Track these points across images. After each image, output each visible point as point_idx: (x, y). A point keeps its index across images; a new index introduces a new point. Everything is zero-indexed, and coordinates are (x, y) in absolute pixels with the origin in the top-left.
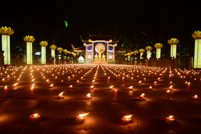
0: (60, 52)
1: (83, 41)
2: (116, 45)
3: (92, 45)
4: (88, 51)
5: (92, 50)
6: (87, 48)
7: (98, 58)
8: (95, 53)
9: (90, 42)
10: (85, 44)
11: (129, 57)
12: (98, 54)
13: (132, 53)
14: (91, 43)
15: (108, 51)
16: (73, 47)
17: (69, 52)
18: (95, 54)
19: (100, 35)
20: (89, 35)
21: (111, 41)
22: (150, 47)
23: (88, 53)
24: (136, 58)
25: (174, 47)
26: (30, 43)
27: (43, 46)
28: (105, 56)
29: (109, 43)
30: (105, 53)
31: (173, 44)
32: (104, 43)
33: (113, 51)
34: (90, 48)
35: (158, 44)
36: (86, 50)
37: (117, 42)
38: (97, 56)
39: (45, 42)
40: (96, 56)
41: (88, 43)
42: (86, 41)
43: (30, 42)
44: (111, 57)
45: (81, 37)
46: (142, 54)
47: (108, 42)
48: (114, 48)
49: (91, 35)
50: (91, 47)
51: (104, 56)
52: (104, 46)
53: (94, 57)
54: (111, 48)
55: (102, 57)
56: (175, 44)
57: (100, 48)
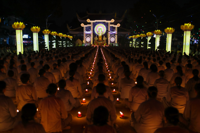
0: (55, 37)
1: (80, 21)
2: (119, 25)
3: (91, 25)
4: (87, 32)
5: (91, 32)
6: (85, 29)
8: (95, 35)
9: (88, 22)
10: (82, 25)
11: (134, 40)
13: (138, 36)
14: (90, 23)
15: (110, 32)
16: (69, 28)
17: (65, 36)
18: (95, 37)
19: (100, 13)
20: (87, 13)
21: (113, 21)
22: (159, 31)
23: (87, 35)
24: (142, 43)
25: (188, 34)
26: (19, 31)
27: (35, 32)
28: (106, 38)
29: (111, 23)
30: (106, 35)
31: (186, 30)
32: (104, 23)
33: (115, 32)
34: (88, 29)
35: (169, 29)
36: (84, 32)
37: (120, 21)
38: (97, 39)
39: (37, 27)
41: (86, 23)
42: (84, 21)
43: (20, 29)
44: (113, 39)
45: (77, 16)
46: (149, 39)
47: (109, 22)
48: (116, 29)
49: (89, 14)
50: (90, 27)
51: (104, 39)
52: (104, 27)
53: (94, 40)
54: (113, 29)
55: (102, 39)
56: (188, 30)
57: (100, 29)
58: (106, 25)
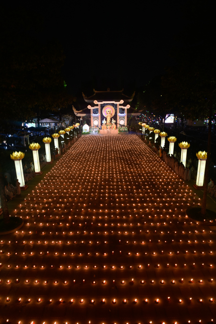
1: (86, 101)
2: (128, 106)
3: (99, 107)
4: (94, 115)
5: (99, 114)
6: (92, 112)
7: (106, 124)
8: (103, 118)
9: (95, 103)
10: (89, 107)
12: (106, 120)
14: (97, 105)
15: (119, 114)
16: (74, 110)
18: (103, 120)
19: (108, 91)
20: (94, 91)
21: (122, 102)
23: (94, 117)
26: (36, 151)
28: (115, 121)
29: (120, 105)
30: (115, 117)
32: (113, 105)
33: (125, 114)
34: (96, 112)
36: (91, 114)
37: (130, 100)
38: (106, 122)
40: (104, 122)
41: (93, 105)
44: (123, 122)
45: (83, 95)
47: (118, 103)
48: (126, 111)
49: (96, 92)
50: (97, 109)
52: (113, 109)
53: (102, 124)
54: (122, 111)
57: (108, 111)
58: (115, 106)
